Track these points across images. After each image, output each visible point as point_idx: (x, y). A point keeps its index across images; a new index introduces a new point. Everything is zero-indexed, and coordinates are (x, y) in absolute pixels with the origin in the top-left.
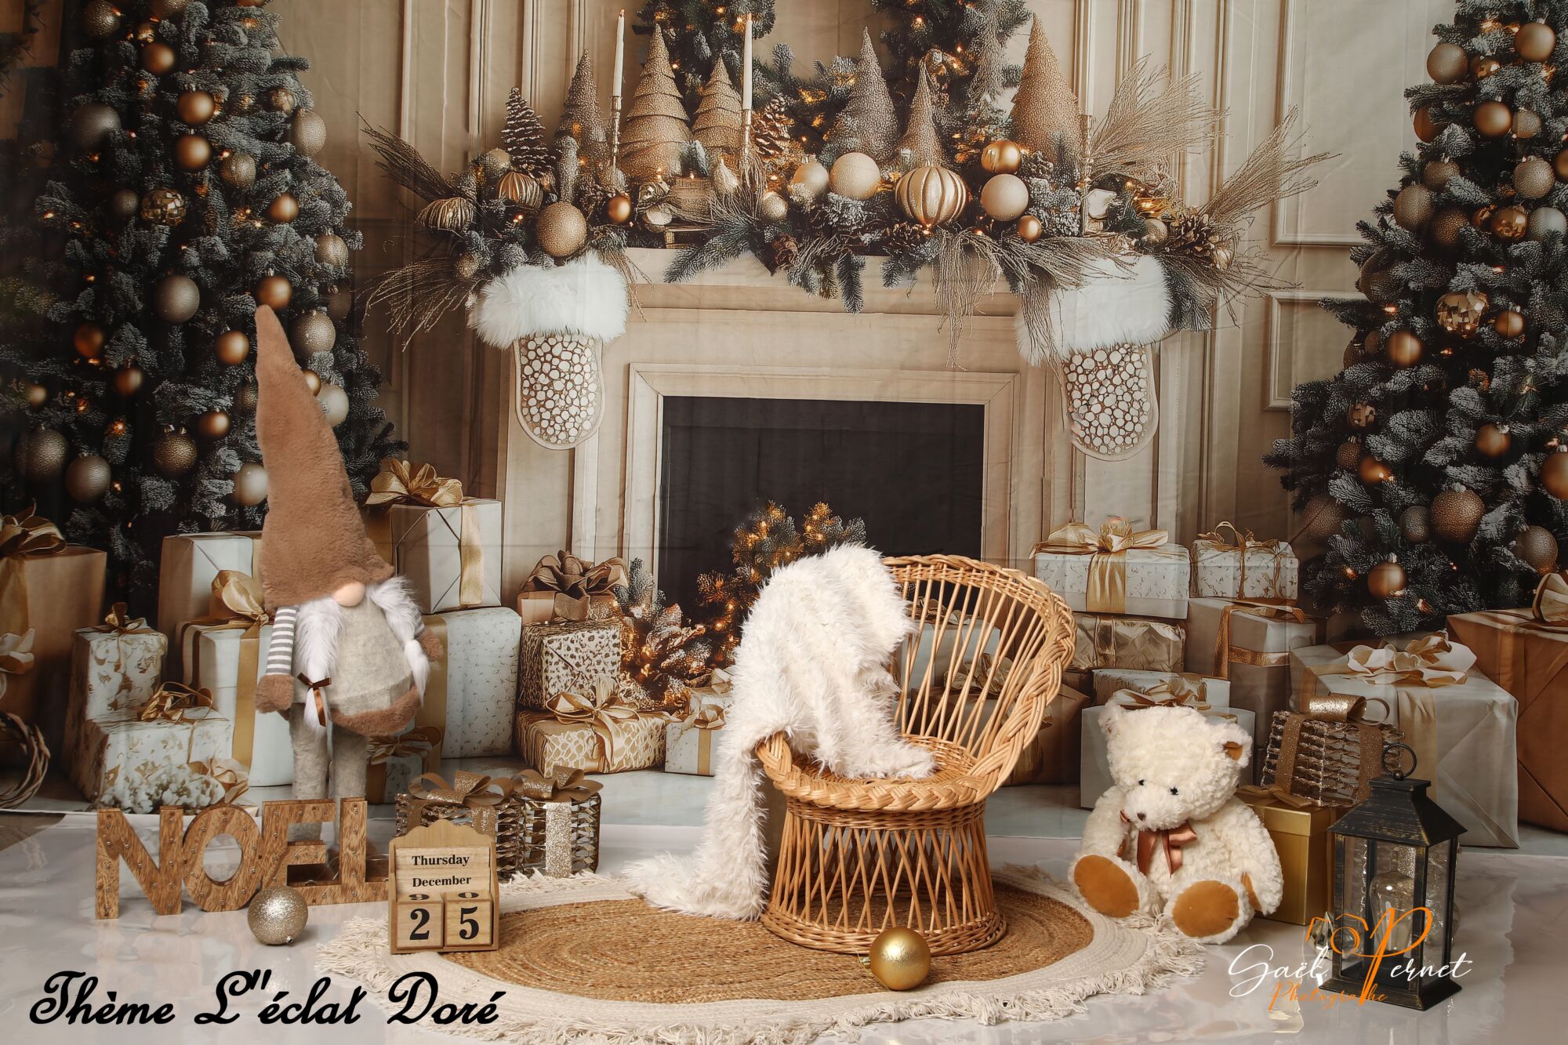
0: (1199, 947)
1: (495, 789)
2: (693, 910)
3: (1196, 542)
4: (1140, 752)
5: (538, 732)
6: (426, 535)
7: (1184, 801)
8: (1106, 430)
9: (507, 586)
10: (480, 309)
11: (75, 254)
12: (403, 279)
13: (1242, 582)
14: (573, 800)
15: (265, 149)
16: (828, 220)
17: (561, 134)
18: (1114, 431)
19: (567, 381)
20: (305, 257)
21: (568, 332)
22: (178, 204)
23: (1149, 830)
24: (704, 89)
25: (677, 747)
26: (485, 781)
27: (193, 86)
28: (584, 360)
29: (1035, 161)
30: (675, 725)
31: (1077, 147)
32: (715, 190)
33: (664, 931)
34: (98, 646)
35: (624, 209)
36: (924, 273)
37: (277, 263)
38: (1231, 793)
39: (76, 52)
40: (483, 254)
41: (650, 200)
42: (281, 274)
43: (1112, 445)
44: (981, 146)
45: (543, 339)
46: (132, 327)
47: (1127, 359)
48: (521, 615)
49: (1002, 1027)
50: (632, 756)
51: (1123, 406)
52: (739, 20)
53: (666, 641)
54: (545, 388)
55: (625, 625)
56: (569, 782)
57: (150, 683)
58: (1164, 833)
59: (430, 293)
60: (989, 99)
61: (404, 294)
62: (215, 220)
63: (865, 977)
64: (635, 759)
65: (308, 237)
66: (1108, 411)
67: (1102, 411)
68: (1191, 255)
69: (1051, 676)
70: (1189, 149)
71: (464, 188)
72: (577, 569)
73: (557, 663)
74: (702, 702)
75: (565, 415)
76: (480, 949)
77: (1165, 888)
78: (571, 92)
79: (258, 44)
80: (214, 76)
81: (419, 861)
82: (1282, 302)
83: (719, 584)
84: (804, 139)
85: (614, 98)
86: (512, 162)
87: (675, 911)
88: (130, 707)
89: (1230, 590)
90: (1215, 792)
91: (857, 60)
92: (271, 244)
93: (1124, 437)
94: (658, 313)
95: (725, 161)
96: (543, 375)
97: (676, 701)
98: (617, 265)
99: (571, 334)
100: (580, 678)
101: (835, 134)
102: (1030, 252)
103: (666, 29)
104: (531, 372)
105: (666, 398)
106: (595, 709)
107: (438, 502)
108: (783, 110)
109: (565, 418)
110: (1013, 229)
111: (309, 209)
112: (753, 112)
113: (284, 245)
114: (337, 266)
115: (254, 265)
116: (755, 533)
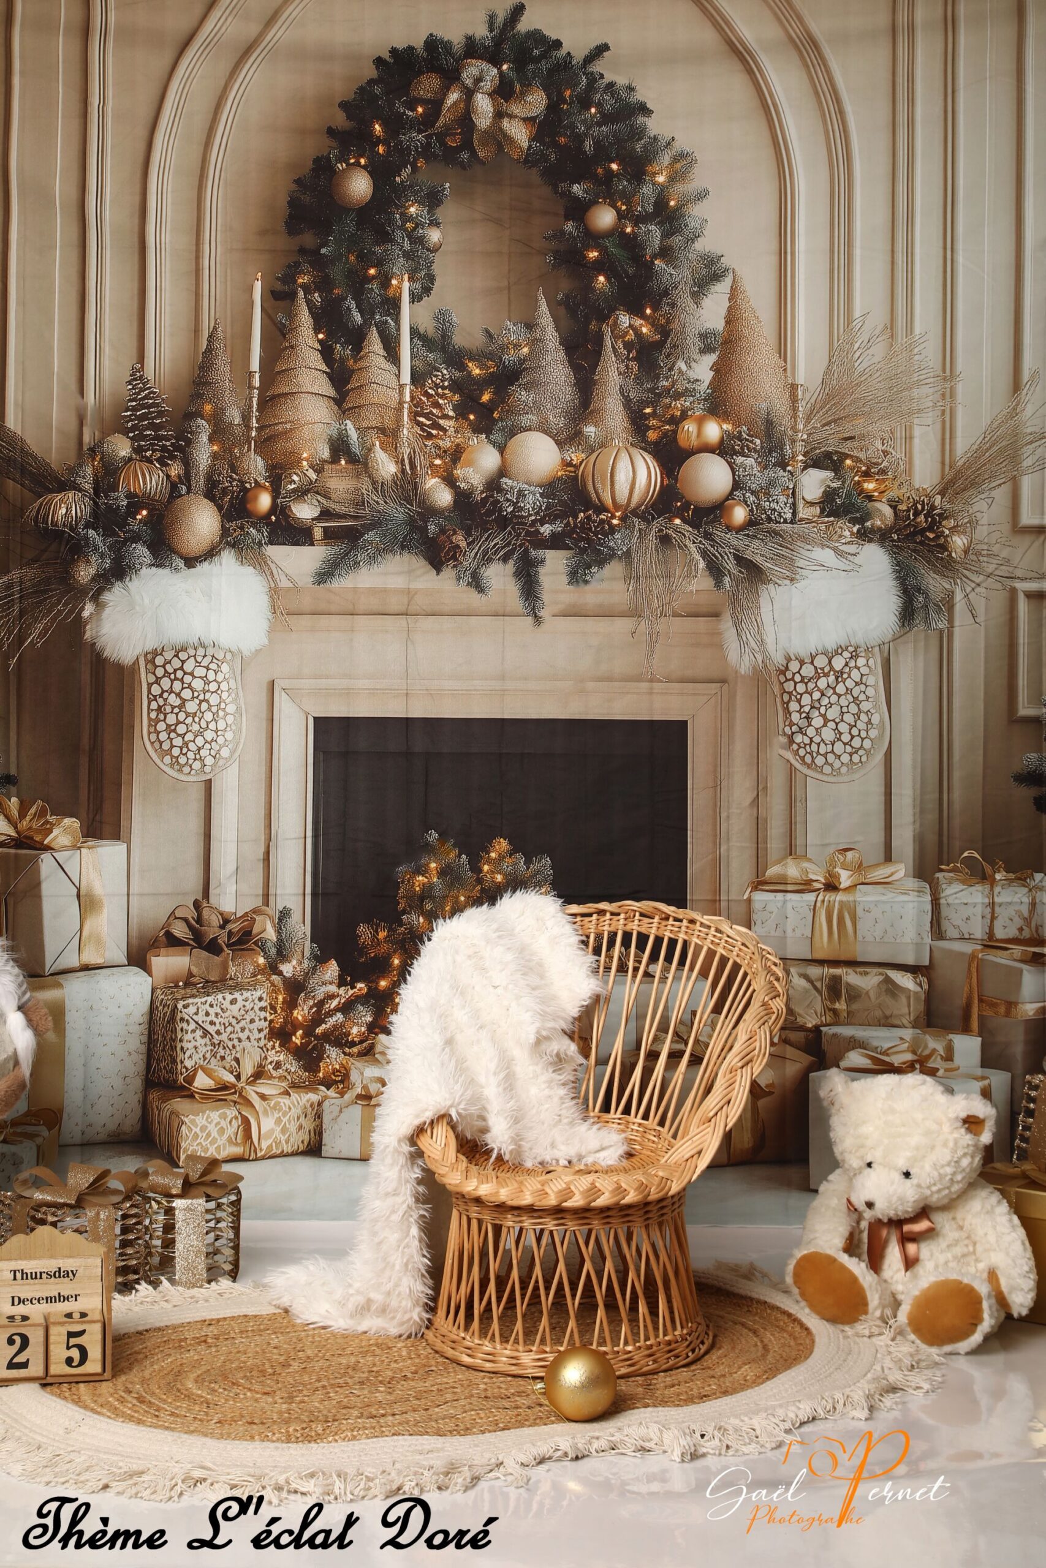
0: (937, 1358)
1: (114, 1184)
2: (346, 1327)
3: (939, 875)
4: (867, 1129)
5: (172, 1113)
6: (38, 884)
7: (919, 1186)
8: (830, 748)
9: (134, 942)
10: (99, 620)
12: (9, 586)
13: (992, 921)
14: (208, 1196)
16: (501, 510)
17: (190, 416)
18: (839, 748)
19: (201, 701)
21: (202, 644)
23: (879, 1221)
24: (355, 362)
25: (336, 1127)
26: (105, 1174)
28: (220, 677)
29: (740, 438)
30: (333, 1101)
31: (786, 421)
32: (370, 477)
33: (309, 1353)
35: (264, 501)
36: (614, 569)
38: (974, 1175)
40: (102, 556)
41: (294, 490)
43: (837, 764)
44: (676, 421)
45: (173, 653)
47: (852, 664)
48: (150, 974)
49: (699, 1463)
50: (283, 1138)
51: (849, 718)
52: (394, 282)
53: (320, 1004)
54: (176, 710)
55: (273, 984)
56: (203, 1175)
58: (897, 1223)
59: (40, 602)
60: (684, 368)
61: (10, 604)
63: (541, 1405)
64: (287, 1142)
66: (831, 725)
67: (825, 725)
68: (922, 543)
69: (757, 1044)
70: (916, 421)
71: (79, 480)
72: (215, 920)
73: (193, 1031)
74: (363, 1073)
75: (200, 741)
76: (91, 1379)
77: (900, 1288)
78: (201, 368)
81: (19, 1275)
82: (1029, 595)
83: (382, 935)
84: (472, 417)
85: (251, 374)
86: (134, 449)
87: (324, 1328)
89: (978, 931)
90: (954, 1174)
91: (530, 326)
93: (851, 755)
94: (306, 621)
95: (381, 443)
96: (173, 695)
97: (334, 1074)
98: (258, 566)
99: (205, 647)
100: (221, 1049)
101: (508, 411)
102: (736, 543)
103: (310, 293)
104: (160, 692)
105: (316, 720)
106: (240, 1085)
107: (53, 845)
108: (446, 384)
109: (200, 745)
110: (715, 517)
112: (413, 387)
116: (423, 875)
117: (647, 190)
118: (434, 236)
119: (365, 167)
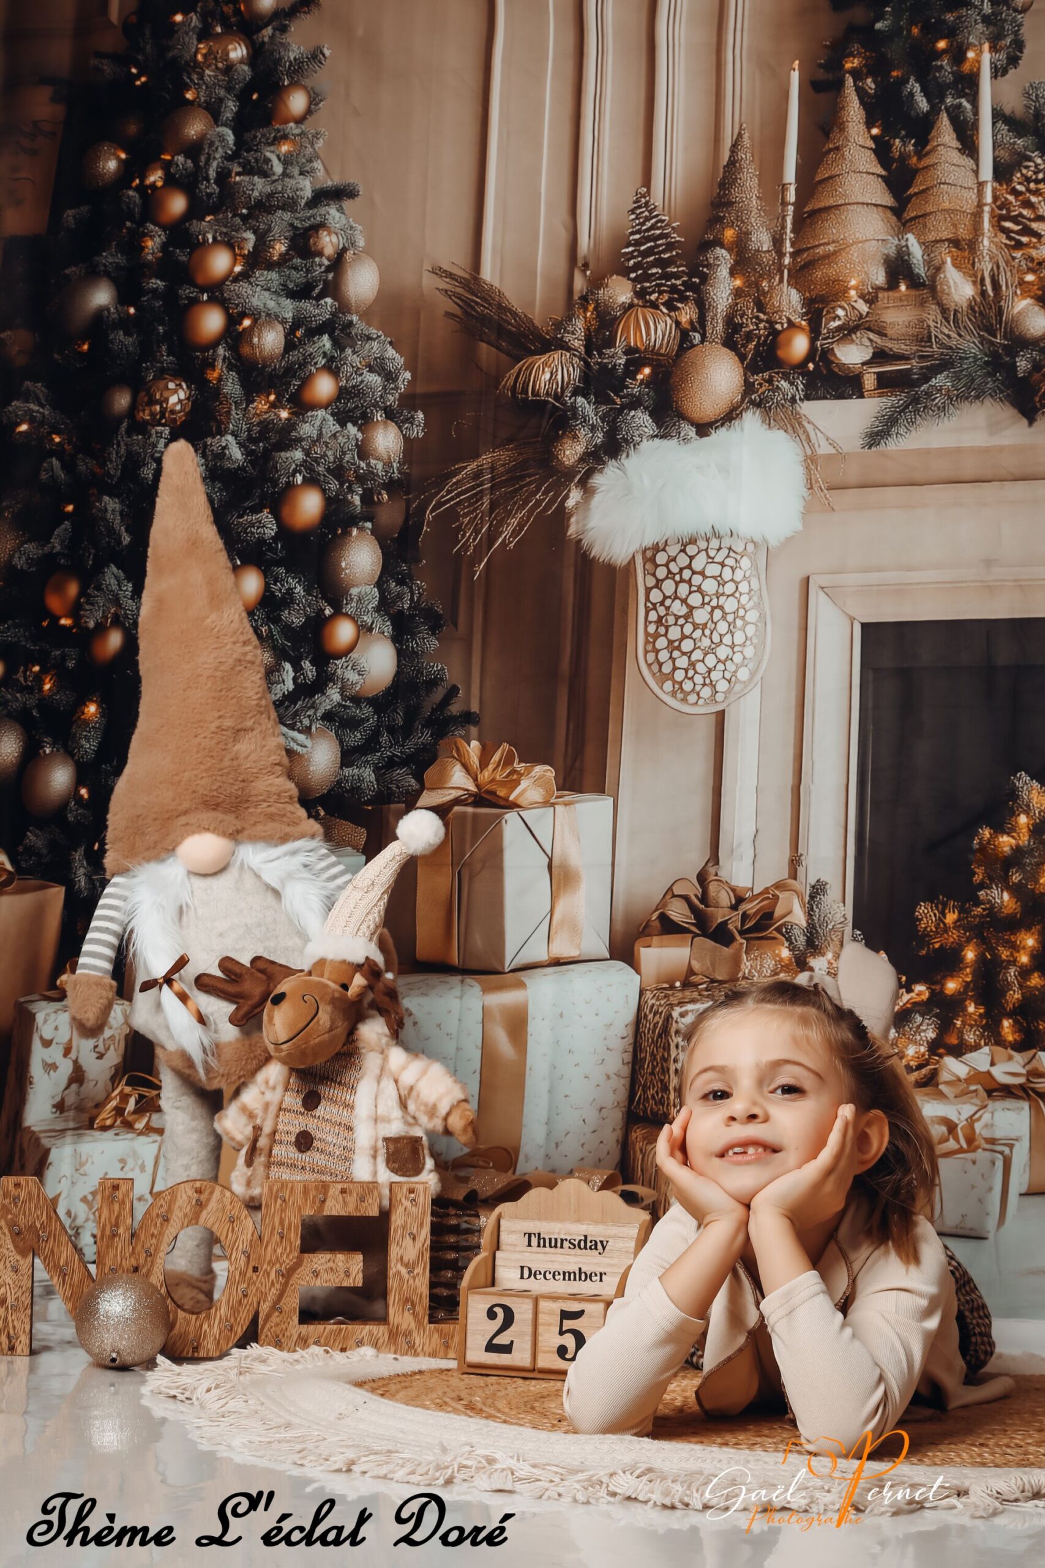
6: (500, 853)
9: (619, 927)
10: (587, 510)
11: (52, 476)
12: (477, 474)
15: (298, 311)
17: (706, 246)
19: (713, 608)
20: (344, 453)
21: (716, 534)
22: (182, 395)
24: (920, 159)
27: (210, 237)
28: (739, 574)
32: (940, 304)
34: (45, 1021)
35: (799, 345)
37: (307, 466)
39: (71, 212)
40: (593, 429)
41: (839, 329)
42: (312, 481)
45: (678, 547)
46: (114, 569)
48: (638, 971)
52: (971, 55)
54: (681, 621)
57: (108, 1074)
59: (516, 491)
61: (479, 496)
62: (229, 413)
65: (350, 425)
71: (568, 337)
72: (725, 898)
75: (711, 660)
78: (721, 184)
79: (296, 171)
80: (238, 220)
83: (951, 918)
85: (784, 187)
86: (635, 292)
88: (79, 1108)
92: (300, 440)
94: (850, 496)
95: (954, 260)
96: (678, 602)
98: (790, 429)
99: (719, 537)
103: (861, 79)
104: (661, 598)
105: (865, 626)
107: (520, 802)
108: (1041, 176)
109: (711, 666)
111: (353, 387)
112: (996, 185)
113: (318, 440)
114: (388, 464)
115: (277, 471)
116: (1008, 834)
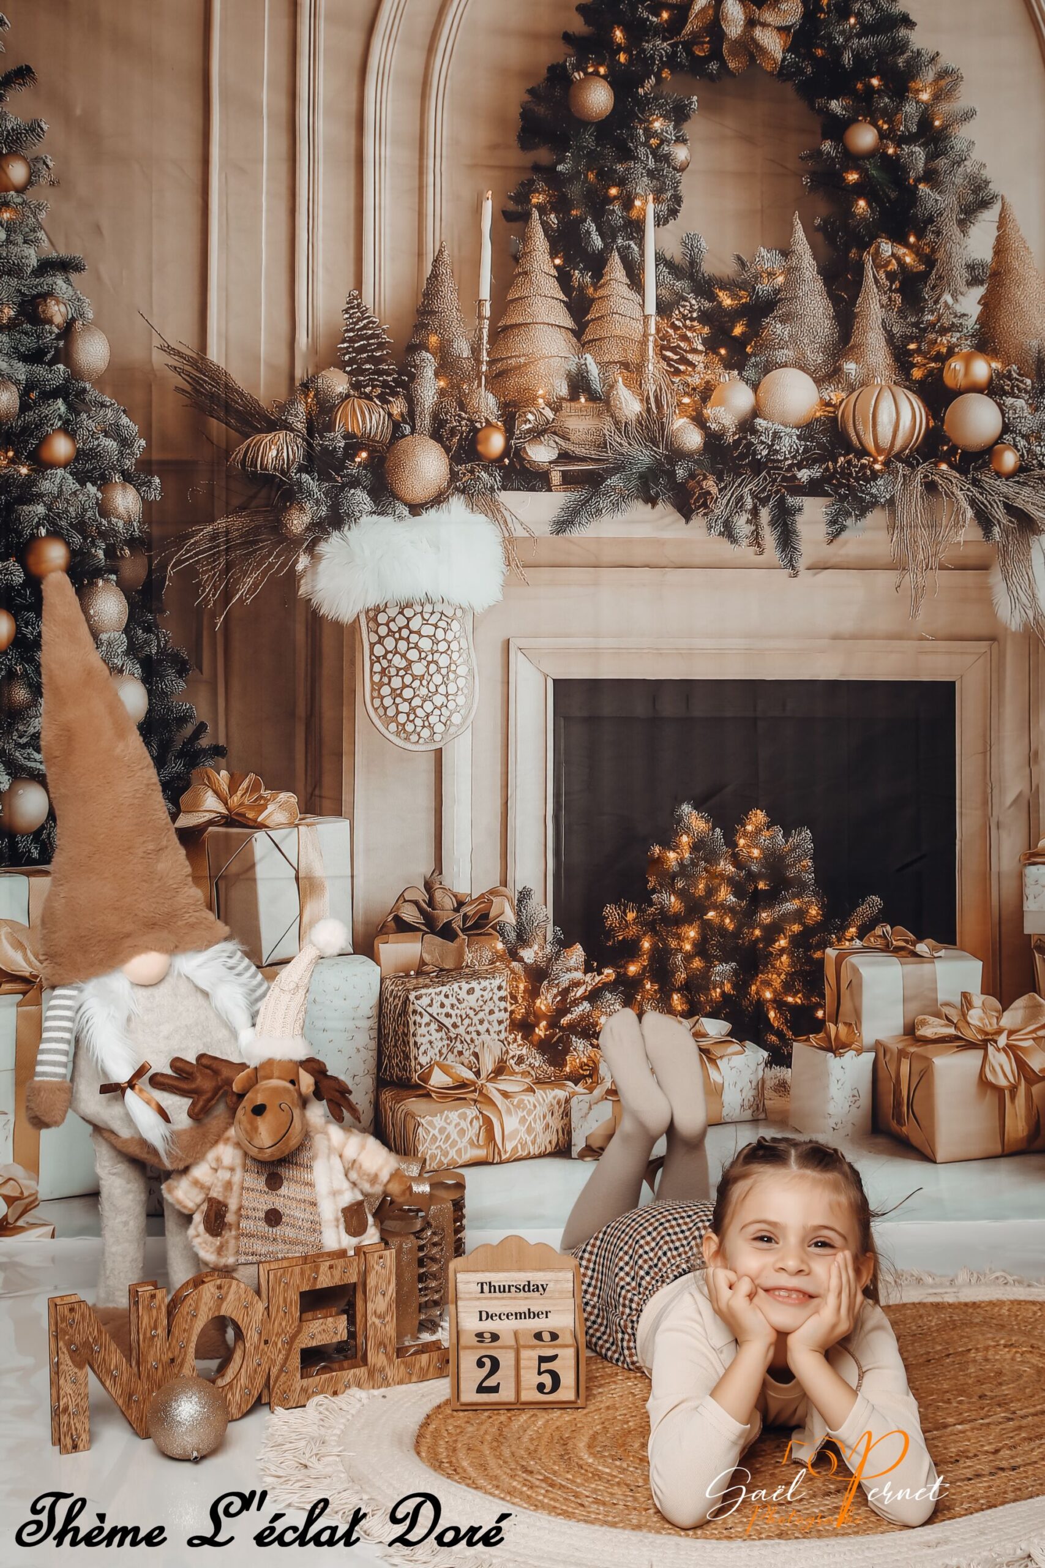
5: (407, 1114)
6: (252, 866)
9: (360, 928)
10: (315, 573)
12: (214, 537)
15: (31, 374)
16: (755, 453)
17: (413, 349)
19: (429, 663)
20: (86, 511)
21: (429, 600)
24: (595, 290)
25: (584, 1125)
28: (450, 636)
29: (1009, 377)
30: (581, 1097)
32: (612, 416)
35: (496, 443)
36: (876, 518)
37: (50, 520)
40: (317, 502)
41: (529, 431)
42: (55, 534)
44: (942, 359)
45: (397, 609)
48: (378, 963)
50: (529, 1139)
52: (638, 203)
53: (565, 992)
54: (402, 673)
55: (513, 972)
59: (250, 553)
60: (950, 300)
61: (215, 557)
64: (533, 1143)
65: (89, 485)
71: (291, 419)
72: (449, 903)
73: (428, 1024)
75: (429, 707)
78: (426, 295)
79: (20, 239)
83: (631, 916)
85: (480, 303)
86: (351, 385)
91: (786, 253)
92: (41, 496)
94: (546, 574)
95: (624, 380)
96: (398, 656)
97: (581, 1068)
98: (490, 514)
99: (432, 603)
100: (458, 1043)
101: (762, 345)
102: (1006, 490)
103: (546, 215)
104: (383, 652)
105: (554, 680)
106: (480, 1083)
107: (267, 823)
108: (695, 315)
109: (429, 711)
110: (984, 462)
111: (91, 449)
112: (658, 319)
113: (58, 497)
114: (129, 523)
115: (21, 523)
116: (674, 851)
117: (910, 108)
118: (681, 153)
119: (604, 77)
